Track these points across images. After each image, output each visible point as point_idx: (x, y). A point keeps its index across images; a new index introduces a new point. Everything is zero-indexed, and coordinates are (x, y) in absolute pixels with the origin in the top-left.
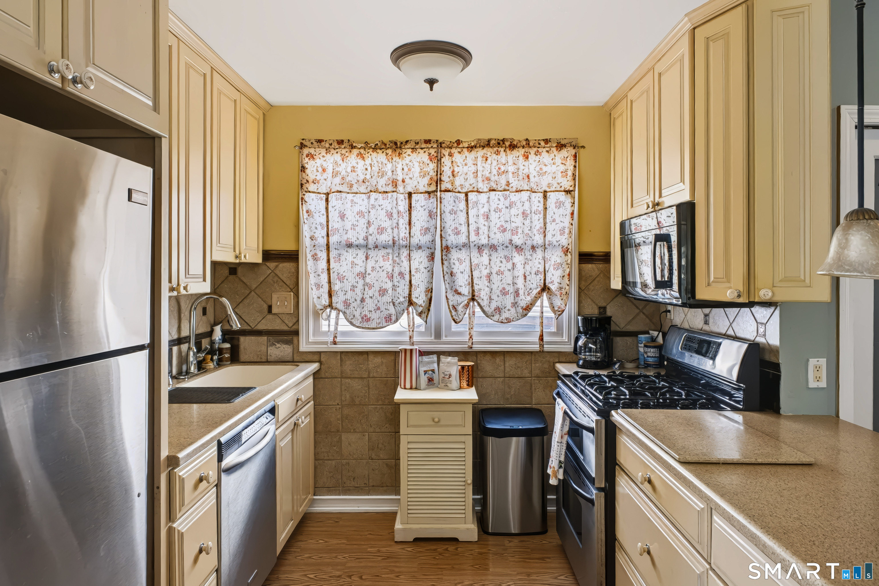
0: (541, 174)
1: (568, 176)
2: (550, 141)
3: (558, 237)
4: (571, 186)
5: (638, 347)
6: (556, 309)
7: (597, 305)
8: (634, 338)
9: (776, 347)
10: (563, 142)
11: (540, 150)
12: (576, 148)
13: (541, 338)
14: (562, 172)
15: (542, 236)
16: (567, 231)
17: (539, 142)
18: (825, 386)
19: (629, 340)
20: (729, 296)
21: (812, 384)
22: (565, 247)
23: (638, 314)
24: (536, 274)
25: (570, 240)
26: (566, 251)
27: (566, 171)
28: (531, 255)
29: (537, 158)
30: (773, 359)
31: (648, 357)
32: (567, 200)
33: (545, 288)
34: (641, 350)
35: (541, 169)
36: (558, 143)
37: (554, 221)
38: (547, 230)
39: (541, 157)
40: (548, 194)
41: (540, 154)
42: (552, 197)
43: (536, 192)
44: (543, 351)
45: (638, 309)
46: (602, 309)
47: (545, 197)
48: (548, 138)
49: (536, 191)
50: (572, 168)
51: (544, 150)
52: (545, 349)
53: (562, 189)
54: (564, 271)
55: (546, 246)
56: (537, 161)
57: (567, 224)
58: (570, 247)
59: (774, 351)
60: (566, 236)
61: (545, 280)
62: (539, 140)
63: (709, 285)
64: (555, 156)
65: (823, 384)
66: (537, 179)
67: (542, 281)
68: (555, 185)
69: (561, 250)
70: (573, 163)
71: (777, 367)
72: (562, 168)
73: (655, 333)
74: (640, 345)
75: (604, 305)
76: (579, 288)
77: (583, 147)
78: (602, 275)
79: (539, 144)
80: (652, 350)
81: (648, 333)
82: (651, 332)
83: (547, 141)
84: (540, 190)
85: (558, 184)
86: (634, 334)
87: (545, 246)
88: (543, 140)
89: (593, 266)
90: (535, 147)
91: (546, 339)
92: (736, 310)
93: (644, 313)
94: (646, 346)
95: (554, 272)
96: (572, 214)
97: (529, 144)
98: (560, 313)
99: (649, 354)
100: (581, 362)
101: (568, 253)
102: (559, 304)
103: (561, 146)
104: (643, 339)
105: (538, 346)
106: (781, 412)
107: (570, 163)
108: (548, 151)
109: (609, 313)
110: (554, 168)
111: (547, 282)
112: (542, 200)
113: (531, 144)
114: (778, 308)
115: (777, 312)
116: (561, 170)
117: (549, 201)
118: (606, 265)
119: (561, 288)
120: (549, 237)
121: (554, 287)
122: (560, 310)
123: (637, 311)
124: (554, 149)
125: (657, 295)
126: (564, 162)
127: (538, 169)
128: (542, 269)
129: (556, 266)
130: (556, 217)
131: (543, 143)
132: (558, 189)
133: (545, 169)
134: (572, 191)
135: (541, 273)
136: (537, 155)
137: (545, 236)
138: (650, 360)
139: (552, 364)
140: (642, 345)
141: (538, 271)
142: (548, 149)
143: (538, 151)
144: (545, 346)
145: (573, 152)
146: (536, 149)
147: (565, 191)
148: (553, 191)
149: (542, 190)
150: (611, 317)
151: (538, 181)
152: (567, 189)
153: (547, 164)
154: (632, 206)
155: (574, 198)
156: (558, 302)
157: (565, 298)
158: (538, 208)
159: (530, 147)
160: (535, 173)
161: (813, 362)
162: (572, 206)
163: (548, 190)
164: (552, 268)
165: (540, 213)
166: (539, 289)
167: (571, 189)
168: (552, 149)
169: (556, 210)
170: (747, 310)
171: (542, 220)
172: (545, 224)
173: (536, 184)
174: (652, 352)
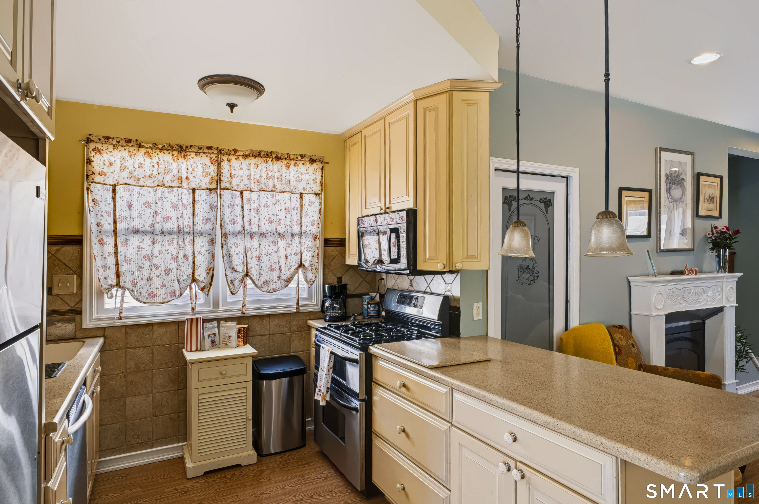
0: (299, 180)
1: (317, 183)
2: (305, 157)
3: (310, 227)
4: (319, 191)
5: (362, 304)
6: (309, 280)
7: (336, 276)
8: (360, 299)
9: (458, 297)
10: (314, 158)
11: (298, 162)
12: (323, 163)
13: (298, 303)
14: (313, 180)
15: (299, 226)
16: (316, 223)
17: (297, 156)
18: (481, 318)
19: (356, 300)
20: (439, 267)
21: (476, 318)
22: (314, 235)
23: (362, 282)
24: (294, 254)
25: (319, 230)
26: (315, 238)
27: (316, 179)
28: (291, 241)
29: (296, 168)
30: (456, 305)
31: (370, 310)
32: (316, 200)
33: (301, 265)
34: (365, 306)
35: (298, 176)
36: (310, 158)
37: (307, 215)
38: (303, 222)
39: (299, 168)
40: (304, 195)
41: (298, 166)
42: (307, 198)
43: (294, 194)
44: (299, 312)
45: (362, 278)
46: (340, 279)
47: (301, 197)
48: (303, 154)
49: (295, 193)
50: (320, 177)
51: (301, 163)
53: (313, 192)
54: (314, 252)
55: (302, 234)
56: (296, 170)
57: (316, 218)
58: (318, 235)
59: (457, 300)
60: (315, 226)
61: (301, 259)
62: (297, 155)
63: (425, 261)
64: (308, 168)
65: (480, 317)
66: (295, 184)
67: (299, 260)
68: (309, 189)
69: (312, 237)
70: (321, 174)
71: (458, 309)
72: (313, 177)
73: (374, 294)
74: (364, 303)
75: (340, 276)
76: (324, 264)
77: (327, 163)
78: (339, 255)
79: (297, 158)
80: (373, 306)
81: (368, 294)
82: (370, 294)
83: (302, 156)
84: (297, 192)
85: (311, 188)
86: (360, 296)
87: (301, 233)
88: (300, 155)
89: (334, 248)
90: (294, 160)
91: (301, 303)
92: (432, 276)
93: (366, 281)
94: (369, 303)
95: (307, 253)
96: (320, 211)
97: (290, 157)
98: (312, 283)
99: (371, 309)
100: (328, 318)
101: (317, 239)
102: (311, 277)
103: (312, 161)
104: (366, 299)
105: (296, 308)
106: (461, 336)
107: (319, 174)
108: (303, 164)
109: (344, 281)
110: (307, 177)
111: (303, 260)
112: (299, 200)
113: (291, 157)
114: (459, 274)
115: (459, 276)
116: (313, 178)
117: (304, 200)
118: (342, 248)
119: (312, 265)
120: (304, 228)
121: (306, 264)
122: (311, 281)
123: (362, 279)
124: (308, 163)
125: (376, 267)
126: (314, 173)
127: (296, 176)
128: (299, 251)
129: (308, 249)
130: (309, 212)
131: (299, 158)
132: (311, 192)
133: (301, 177)
134: (320, 194)
135: (298, 254)
136: (295, 166)
137: (301, 227)
138: (372, 312)
139: (305, 321)
140: (366, 303)
141: (296, 253)
142: (303, 162)
143: (296, 163)
144: (300, 308)
145: (321, 166)
146: (295, 162)
147: (315, 194)
148: (307, 194)
149: (299, 192)
150: (347, 285)
151: (296, 185)
152: (316, 193)
153: (302, 173)
154: (366, 208)
155: (321, 199)
156: (310, 276)
157: (315, 272)
158: (295, 205)
159: (291, 160)
160: (294, 180)
161: (476, 305)
162: (320, 205)
163: (303, 192)
164: (305, 250)
165: (297, 209)
166: (296, 266)
167: (319, 192)
168: (306, 162)
169: (309, 208)
170: (439, 276)
171: (299, 215)
172: (301, 218)
173: (294, 187)
174: (373, 307)
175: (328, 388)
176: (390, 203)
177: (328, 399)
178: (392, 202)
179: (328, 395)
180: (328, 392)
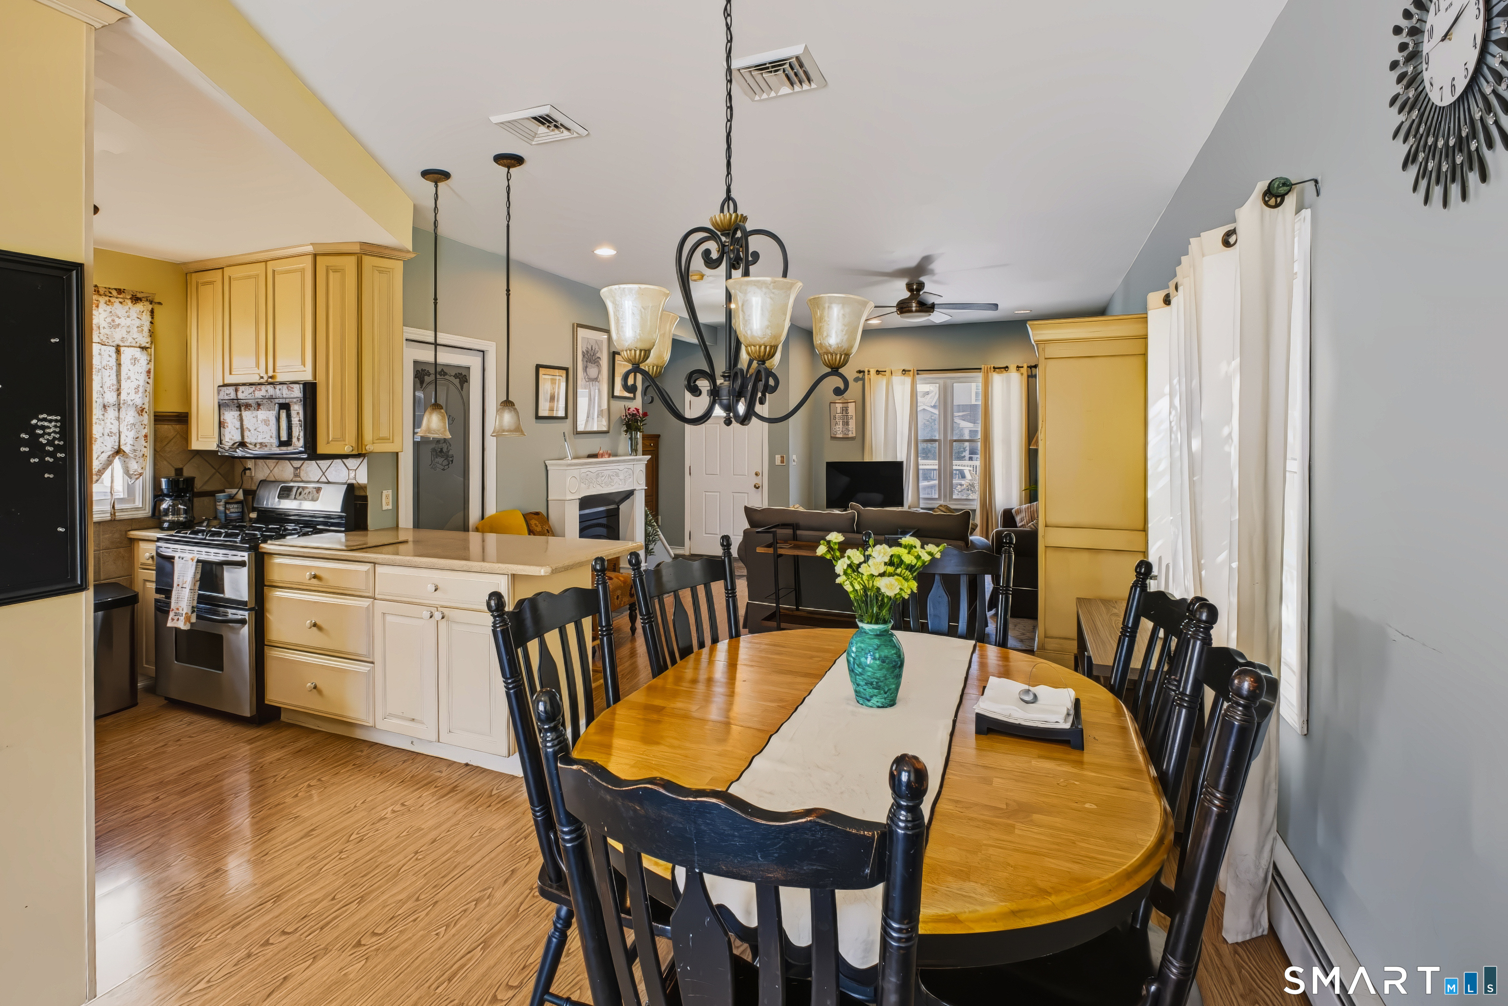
0: (114, 326)
1: (143, 332)
2: (124, 292)
3: (133, 396)
4: (147, 343)
5: (215, 506)
6: (131, 473)
7: (173, 467)
8: (211, 498)
9: (365, 484)
10: (139, 295)
11: (112, 300)
12: (153, 304)
13: (113, 507)
14: (138, 327)
15: (115, 395)
16: (141, 389)
17: (110, 291)
18: (391, 508)
19: (206, 500)
20: (347, 450)
21: (385, 507)
22: (139, 407)
23: (214, 474)
24: (108, 435)
25: (147, 400)
26: (141, 411)
27: (142, 326)
28: (103, 415)
29: (109, 308)
30: (362, 494)
31: (231, 513)
32: (143, 358)
33: (119, 451)
34: (221, 508)
35: (113, 321)
36: (132, 295)
37: (129, 378)
38: (122, 387)
39: (113, 308)
40: (122, 349)
41: (112, 304)
42: (127, 354)
43: (105, 345)
44: (114, 520)
45: (215, 469)
46: (179, 471)
47: (118, 352)
48: (122, 288)
49: (107, 344)
50: (148, 323)
51: (117, 301)
52: (117, 518)
53: (138, 345)
54: (138, 432)
55: (121, 405)
56: (108, 311)
57: (142, 383)
58: (146, 406)
59: (363, 488)
60: (140, 394)
61: (119, 443)
62: (109, 288)
63: (328, 443)
64: (130, 309)
65: (390, 507)
66: (107, 331)
67: (117, 444)
68: (130, 340)
69: (134, 409)
70: (150, 319)
71: (365, 498)
72: (138, 322)
73: (234, 491)
74: (218, 503)
75: (181, 466)
76: (155, 450)
77: (160, 303)
78: (178, 436)
79: (110, 293)
80: (236, 506)
81: (224, 492)
82: (226, 490)
83: (120, 291)
84: (112, 344)
85: (134, 339)
86: (212, 494)
87: (119, 405)
88: (116, 289)
89: (170, 427)
90: (106, 296)
91: (117, 507)
92: (328, 462)
93: (219, 473)
94: (226, 503)
95: (128, 433)
96: (149, 372)
97: (98, 292)
98: (137, 476)
99: (232, 510)
100: (166, 525)
101: (144, 413)
102: (136, 468)
103: (136, 299)
104: (221, 498)
105: (109, 515)
106: (369, 527)
107: (146, 318)
108: (121, 303)
109: (187, 472)
110: (128, 322)
111: (121, 444)
112: (114, 355)
113: (102, 292)
114: (366, 458)
115: (365, 461)
116: (137, 325)
117: (123, 357)
118: (184, 426)
119: (135, 451)
120: (123, 396)
121: (127, 448)
122: (135, 473)
123: (214, 471)
124: (129, 302)
125: (236, 452)
126: (139, 317)
127: (109, 320)
128: (115, 430)
129: (129, 427)
130: (131, 374)
131: (114, 293)
132: (134, 344)
133: (117, 321)
134: (148, 348)
135: (115, 434)
136: (108, 305)
137: (119, 395)
138: (234, 515)
139: (124, 533)
140: (222, 503)
141: (111, 432)
142: (121, 300)
143: (109, 301)
144: (117, 514)
145: (150, 307)
146: (107, 298)
147: (140, 347)
148: (128, 347)
149: (114, 344)
150: (195, 478)
151: (109, 333)
152: (143, 346)
153: (120, 316)
154: (230, 374)
155: (151, 355)
156: (134, 466)
157: (141, 460)
158: (108, 363)
159: (101, 295)
160: (106, 325)
161: (385, 493)
162: (148, 363)
163: (121, 344)
164: (125, 428)
165: (111, 368)
166: (111, 453)
167: (148, 345)
168: (126, 300)
169: (131, 367)
170: (339, 461)
171: (114, 377)
172: (119, 381)
173: (106, 336)
174: (234, 509)
175: (193, 607)
176: (274, 371)
177: (194, 620)
178: (276, 371)
179: (194, 615)
180: (193, 612)
